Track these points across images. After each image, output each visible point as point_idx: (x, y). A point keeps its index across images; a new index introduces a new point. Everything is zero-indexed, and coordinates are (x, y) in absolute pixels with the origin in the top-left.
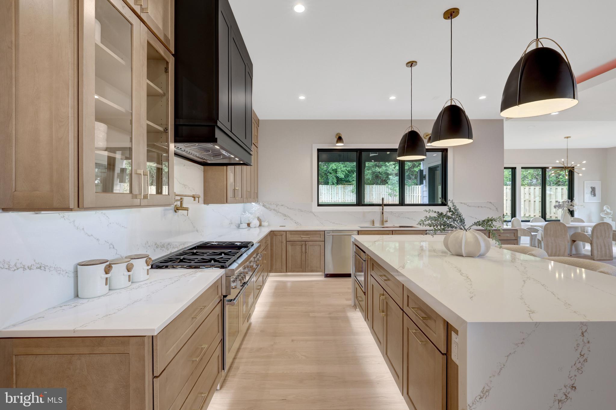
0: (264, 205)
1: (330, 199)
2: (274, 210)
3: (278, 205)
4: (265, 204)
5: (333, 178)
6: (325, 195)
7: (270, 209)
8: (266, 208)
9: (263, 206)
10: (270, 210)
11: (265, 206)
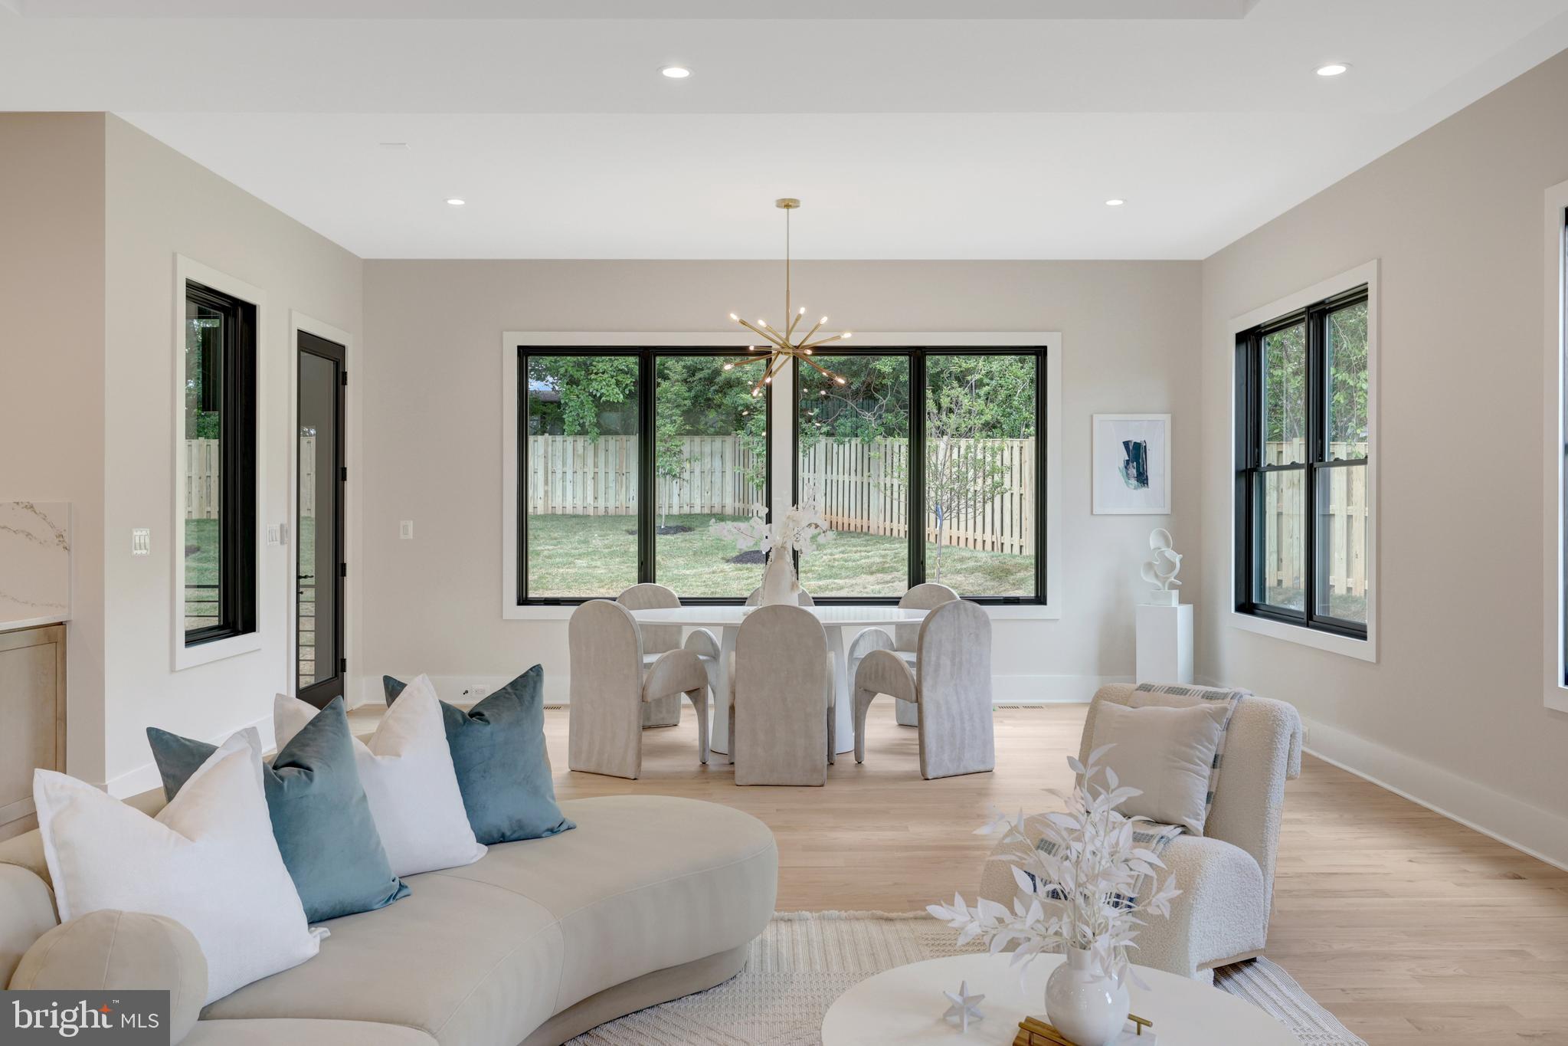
1: (590, 499)
6: (564, 480)
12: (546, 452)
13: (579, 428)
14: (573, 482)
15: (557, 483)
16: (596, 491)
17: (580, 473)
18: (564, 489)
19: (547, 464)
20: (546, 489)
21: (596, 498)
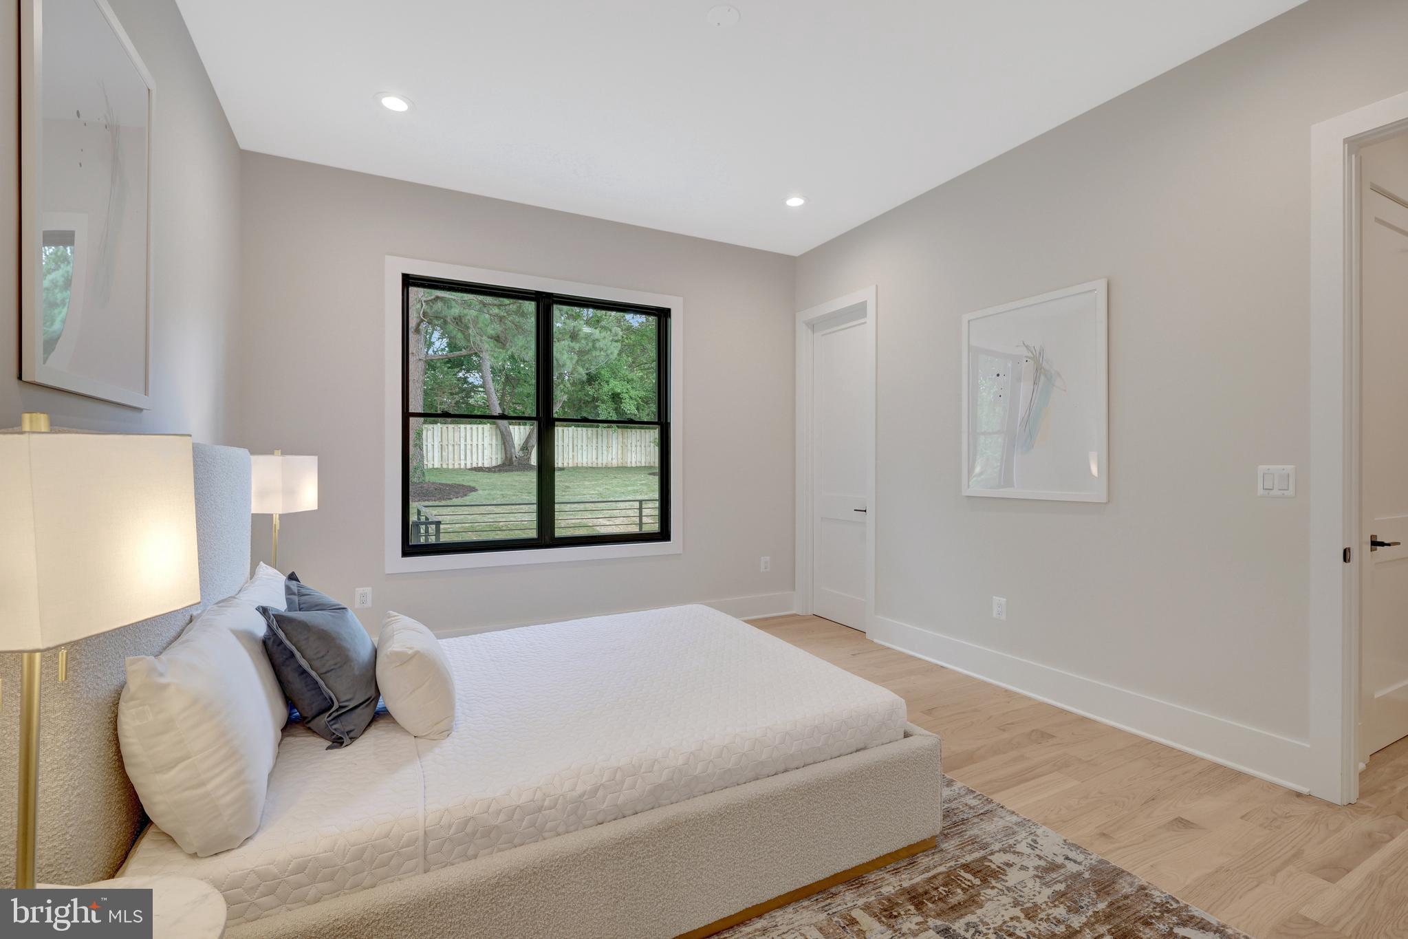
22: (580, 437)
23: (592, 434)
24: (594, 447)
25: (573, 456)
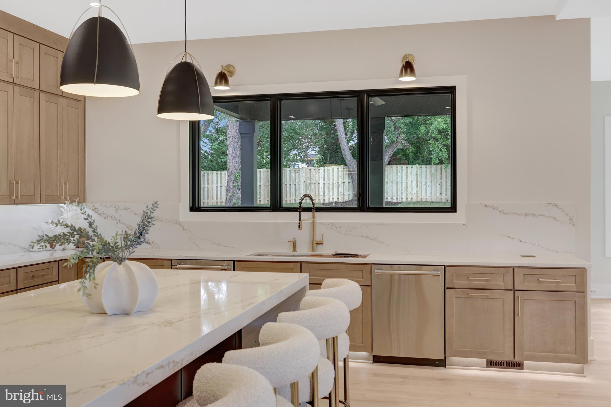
0: (95, 208)
2: (112, 217)
3: (119, 208)
4: (97, 206)
5: (440, 150)
6: (425, 185)
7: (105, 216)
8: (99, 214)
9: (93, 210)
10: (105, 218)
11: (96, 210)
12: (417, 172)
13: (439, 161)
14: (430, 187)
15: (422, 187)
16: (441, 190)
17: (433, 182)
18: (426, 189)
19: (418, 178)
20: (417, 189)
21: (441, 194)
22: (423, 173)
23: (435, 170)
24: (438, 183)
25: (417, 191)
